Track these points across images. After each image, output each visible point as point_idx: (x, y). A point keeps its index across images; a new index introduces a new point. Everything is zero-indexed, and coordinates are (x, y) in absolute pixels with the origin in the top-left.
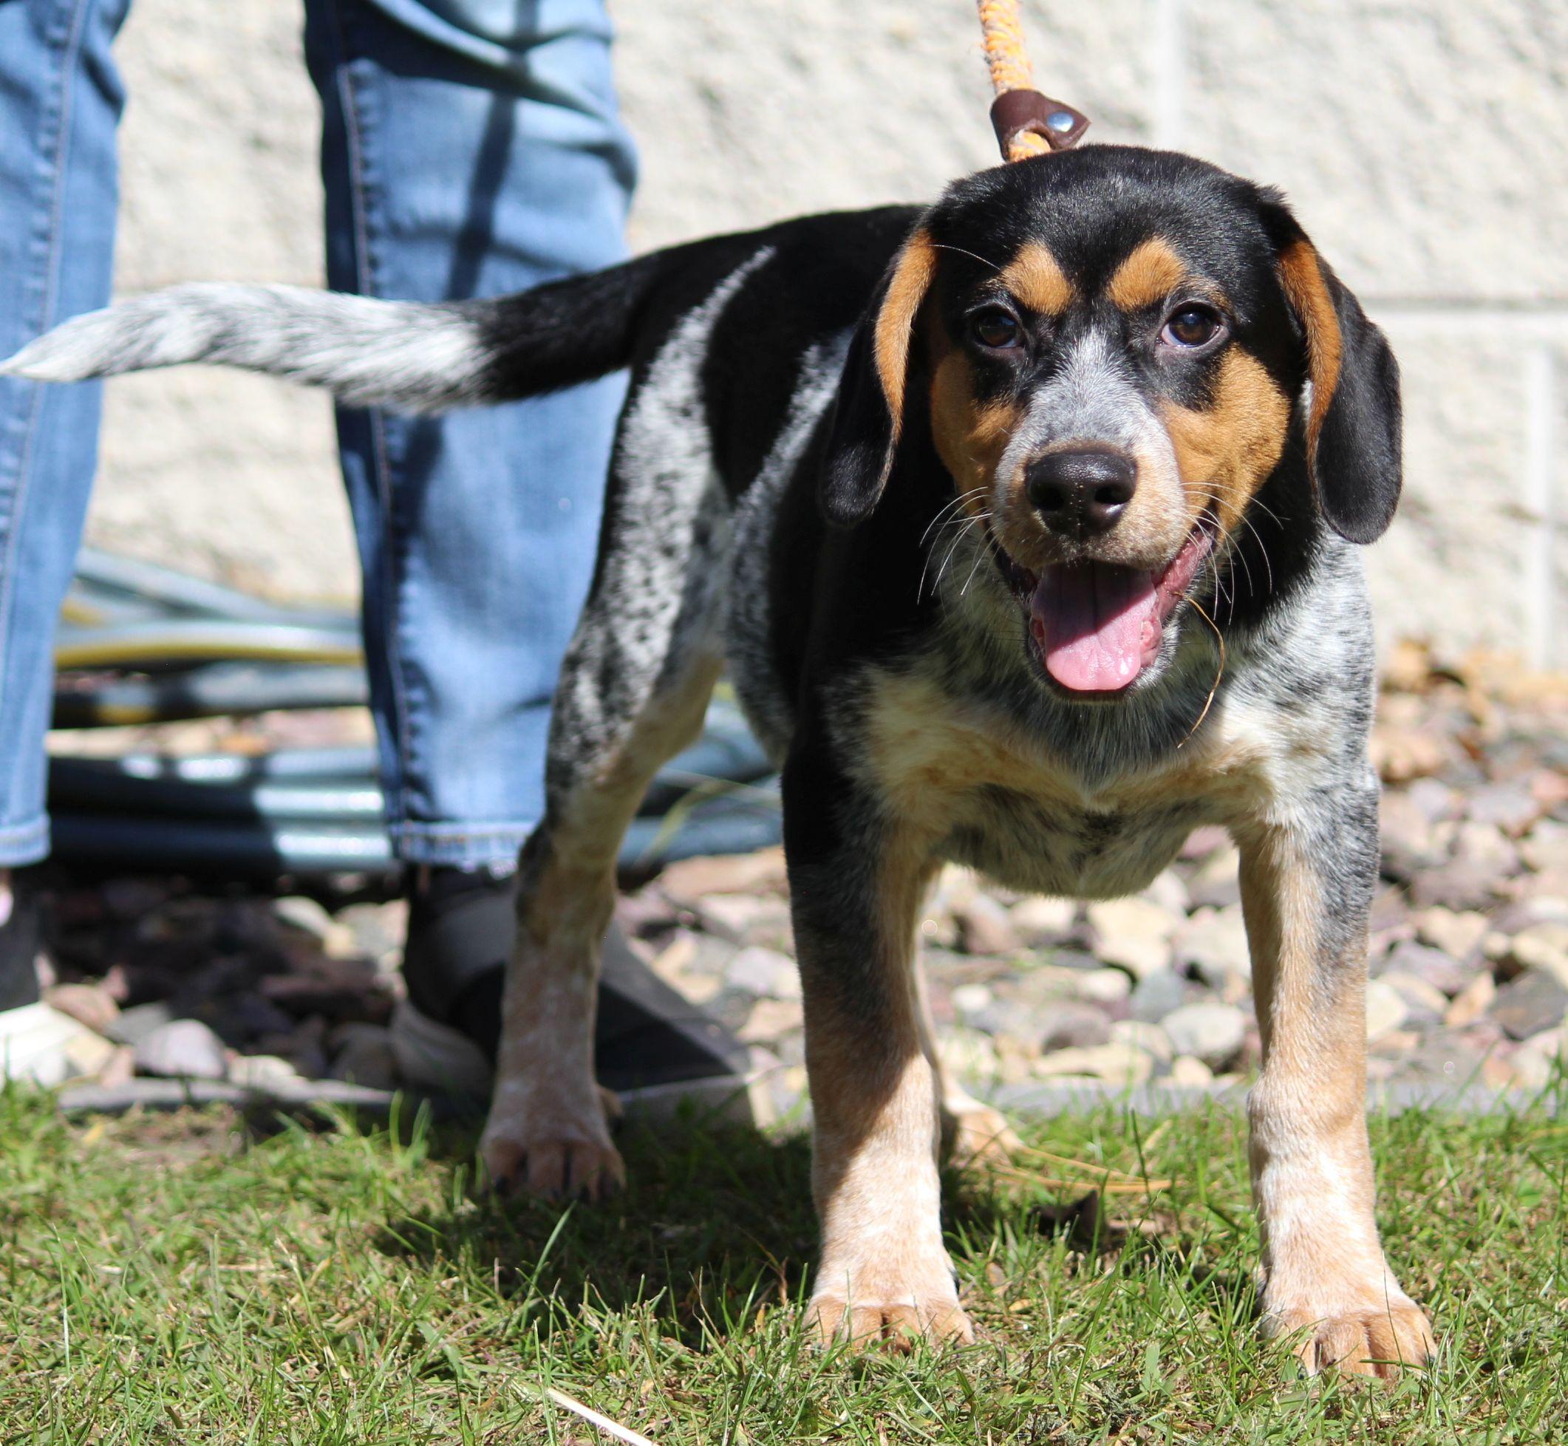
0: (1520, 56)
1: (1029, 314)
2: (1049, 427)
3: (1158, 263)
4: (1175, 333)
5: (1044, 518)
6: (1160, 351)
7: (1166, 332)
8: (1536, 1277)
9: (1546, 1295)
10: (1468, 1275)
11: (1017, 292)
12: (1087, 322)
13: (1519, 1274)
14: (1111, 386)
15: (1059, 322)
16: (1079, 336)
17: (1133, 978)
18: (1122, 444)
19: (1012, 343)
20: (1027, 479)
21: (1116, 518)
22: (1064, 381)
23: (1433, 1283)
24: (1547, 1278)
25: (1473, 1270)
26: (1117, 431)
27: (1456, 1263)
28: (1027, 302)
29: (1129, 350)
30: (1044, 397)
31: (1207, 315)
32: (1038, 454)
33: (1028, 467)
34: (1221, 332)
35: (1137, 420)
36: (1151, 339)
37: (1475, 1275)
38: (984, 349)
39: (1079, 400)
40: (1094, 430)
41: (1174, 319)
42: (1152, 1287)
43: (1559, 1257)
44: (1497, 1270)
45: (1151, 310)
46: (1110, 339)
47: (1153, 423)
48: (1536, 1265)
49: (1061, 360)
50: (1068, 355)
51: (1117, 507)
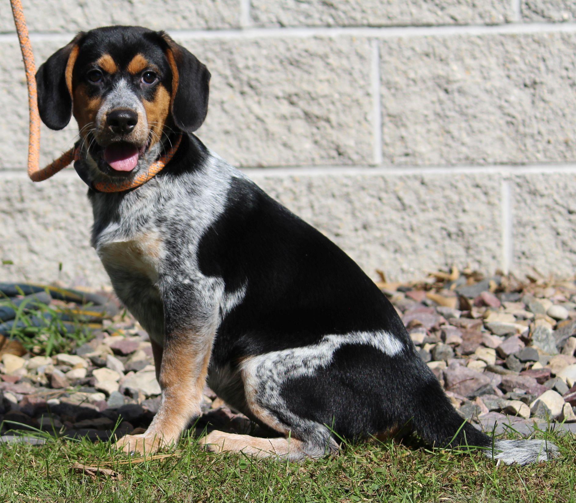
0: (231, 86)
1: (105, 72)
2: (113, 104)
3: (140, 61)
4: (144, 80)
5: (112, 129)
6: (141, 85)
7: (142, 79)
8: (243, 492)
9: (247, 498)
10: (221, 492)
11: (102, 66)
12: (121, 76)
13: (237, 491)
14: (129, 93)
15: (113, 76)
16: (119, 80)
17: (107, 394)
18: (134, 109)
19: (100, 81)
20: (107, 118)
21: (132, 129)
22: (115, 91)
23: (209, 495)
24: (247, 492)
25: (222, 490)
26: (132, 106)
27: (216, 488)
28: (105, 69)
29: (133, 84)
30: (110, 96)
31: (153, 75)
32: (110, 111)
33: (108, 114)
34: (157, 80)
35: (137, 103)
36: (139, 81)
37: (223, 492)
38: (92, 83)
39: (121, 97)
40: (126, 105)
41: (145, 76)
42: (115, 498)
43: (251, 485)
44: (230, 490)
45: (139, 74)
46: (128, 81)
47: (141, 104)
48: (243, 488)
49: (114, 86)
50: (116, 85)
51: (132, 126)
